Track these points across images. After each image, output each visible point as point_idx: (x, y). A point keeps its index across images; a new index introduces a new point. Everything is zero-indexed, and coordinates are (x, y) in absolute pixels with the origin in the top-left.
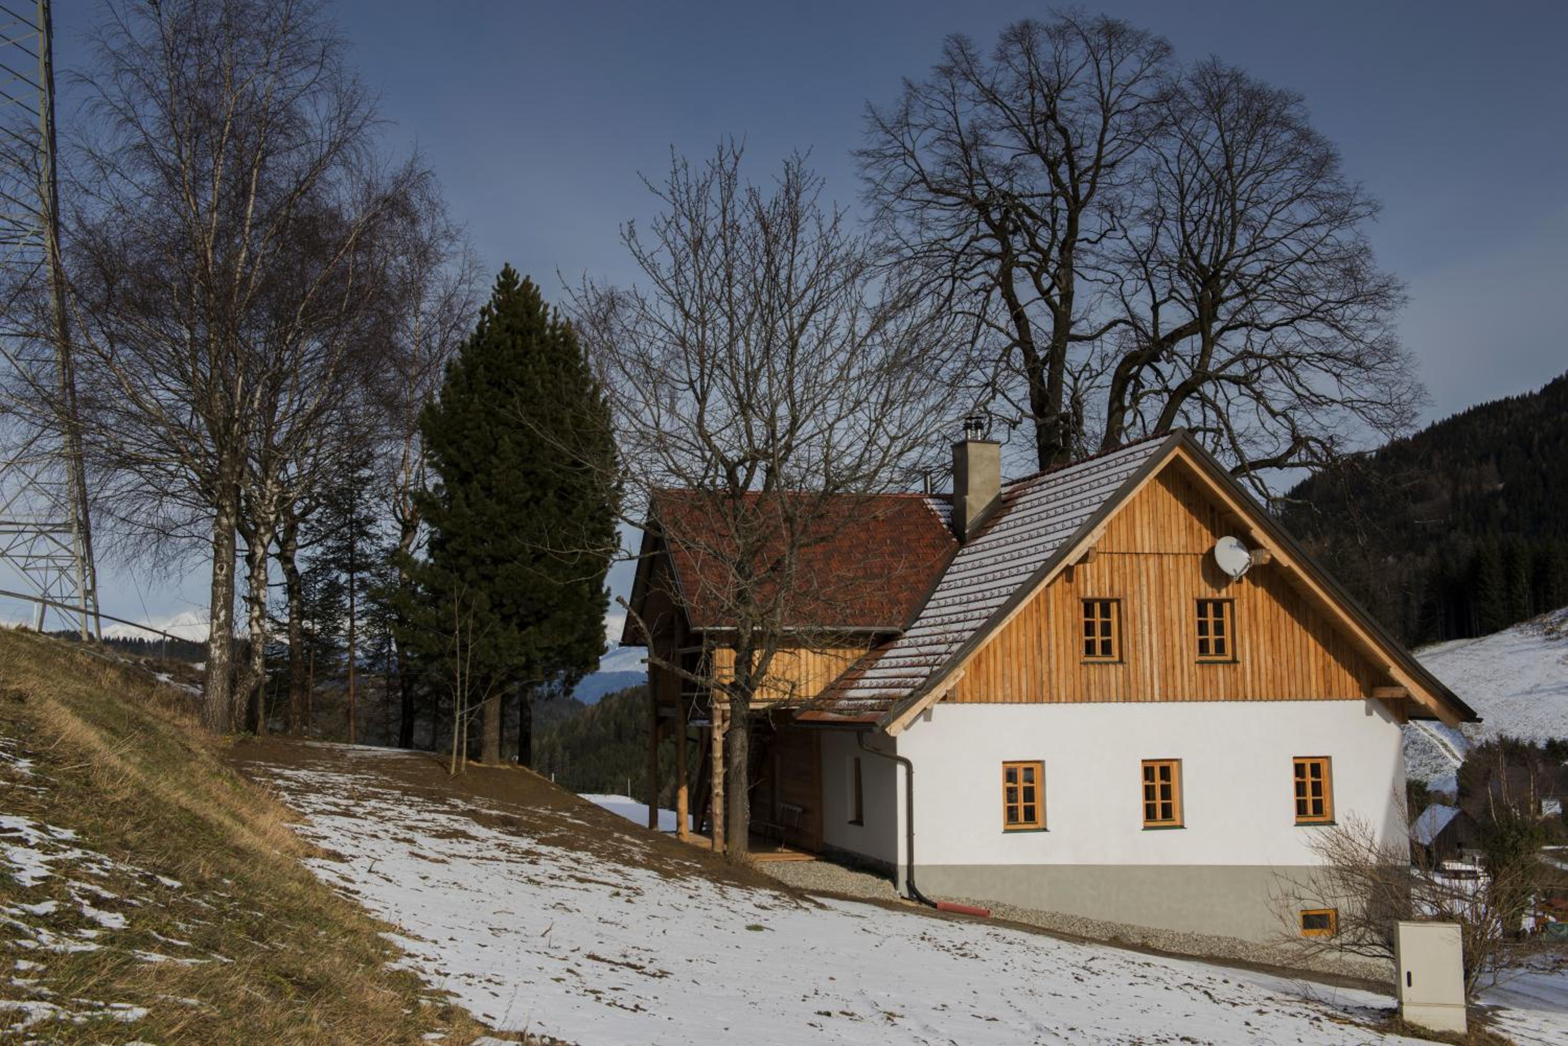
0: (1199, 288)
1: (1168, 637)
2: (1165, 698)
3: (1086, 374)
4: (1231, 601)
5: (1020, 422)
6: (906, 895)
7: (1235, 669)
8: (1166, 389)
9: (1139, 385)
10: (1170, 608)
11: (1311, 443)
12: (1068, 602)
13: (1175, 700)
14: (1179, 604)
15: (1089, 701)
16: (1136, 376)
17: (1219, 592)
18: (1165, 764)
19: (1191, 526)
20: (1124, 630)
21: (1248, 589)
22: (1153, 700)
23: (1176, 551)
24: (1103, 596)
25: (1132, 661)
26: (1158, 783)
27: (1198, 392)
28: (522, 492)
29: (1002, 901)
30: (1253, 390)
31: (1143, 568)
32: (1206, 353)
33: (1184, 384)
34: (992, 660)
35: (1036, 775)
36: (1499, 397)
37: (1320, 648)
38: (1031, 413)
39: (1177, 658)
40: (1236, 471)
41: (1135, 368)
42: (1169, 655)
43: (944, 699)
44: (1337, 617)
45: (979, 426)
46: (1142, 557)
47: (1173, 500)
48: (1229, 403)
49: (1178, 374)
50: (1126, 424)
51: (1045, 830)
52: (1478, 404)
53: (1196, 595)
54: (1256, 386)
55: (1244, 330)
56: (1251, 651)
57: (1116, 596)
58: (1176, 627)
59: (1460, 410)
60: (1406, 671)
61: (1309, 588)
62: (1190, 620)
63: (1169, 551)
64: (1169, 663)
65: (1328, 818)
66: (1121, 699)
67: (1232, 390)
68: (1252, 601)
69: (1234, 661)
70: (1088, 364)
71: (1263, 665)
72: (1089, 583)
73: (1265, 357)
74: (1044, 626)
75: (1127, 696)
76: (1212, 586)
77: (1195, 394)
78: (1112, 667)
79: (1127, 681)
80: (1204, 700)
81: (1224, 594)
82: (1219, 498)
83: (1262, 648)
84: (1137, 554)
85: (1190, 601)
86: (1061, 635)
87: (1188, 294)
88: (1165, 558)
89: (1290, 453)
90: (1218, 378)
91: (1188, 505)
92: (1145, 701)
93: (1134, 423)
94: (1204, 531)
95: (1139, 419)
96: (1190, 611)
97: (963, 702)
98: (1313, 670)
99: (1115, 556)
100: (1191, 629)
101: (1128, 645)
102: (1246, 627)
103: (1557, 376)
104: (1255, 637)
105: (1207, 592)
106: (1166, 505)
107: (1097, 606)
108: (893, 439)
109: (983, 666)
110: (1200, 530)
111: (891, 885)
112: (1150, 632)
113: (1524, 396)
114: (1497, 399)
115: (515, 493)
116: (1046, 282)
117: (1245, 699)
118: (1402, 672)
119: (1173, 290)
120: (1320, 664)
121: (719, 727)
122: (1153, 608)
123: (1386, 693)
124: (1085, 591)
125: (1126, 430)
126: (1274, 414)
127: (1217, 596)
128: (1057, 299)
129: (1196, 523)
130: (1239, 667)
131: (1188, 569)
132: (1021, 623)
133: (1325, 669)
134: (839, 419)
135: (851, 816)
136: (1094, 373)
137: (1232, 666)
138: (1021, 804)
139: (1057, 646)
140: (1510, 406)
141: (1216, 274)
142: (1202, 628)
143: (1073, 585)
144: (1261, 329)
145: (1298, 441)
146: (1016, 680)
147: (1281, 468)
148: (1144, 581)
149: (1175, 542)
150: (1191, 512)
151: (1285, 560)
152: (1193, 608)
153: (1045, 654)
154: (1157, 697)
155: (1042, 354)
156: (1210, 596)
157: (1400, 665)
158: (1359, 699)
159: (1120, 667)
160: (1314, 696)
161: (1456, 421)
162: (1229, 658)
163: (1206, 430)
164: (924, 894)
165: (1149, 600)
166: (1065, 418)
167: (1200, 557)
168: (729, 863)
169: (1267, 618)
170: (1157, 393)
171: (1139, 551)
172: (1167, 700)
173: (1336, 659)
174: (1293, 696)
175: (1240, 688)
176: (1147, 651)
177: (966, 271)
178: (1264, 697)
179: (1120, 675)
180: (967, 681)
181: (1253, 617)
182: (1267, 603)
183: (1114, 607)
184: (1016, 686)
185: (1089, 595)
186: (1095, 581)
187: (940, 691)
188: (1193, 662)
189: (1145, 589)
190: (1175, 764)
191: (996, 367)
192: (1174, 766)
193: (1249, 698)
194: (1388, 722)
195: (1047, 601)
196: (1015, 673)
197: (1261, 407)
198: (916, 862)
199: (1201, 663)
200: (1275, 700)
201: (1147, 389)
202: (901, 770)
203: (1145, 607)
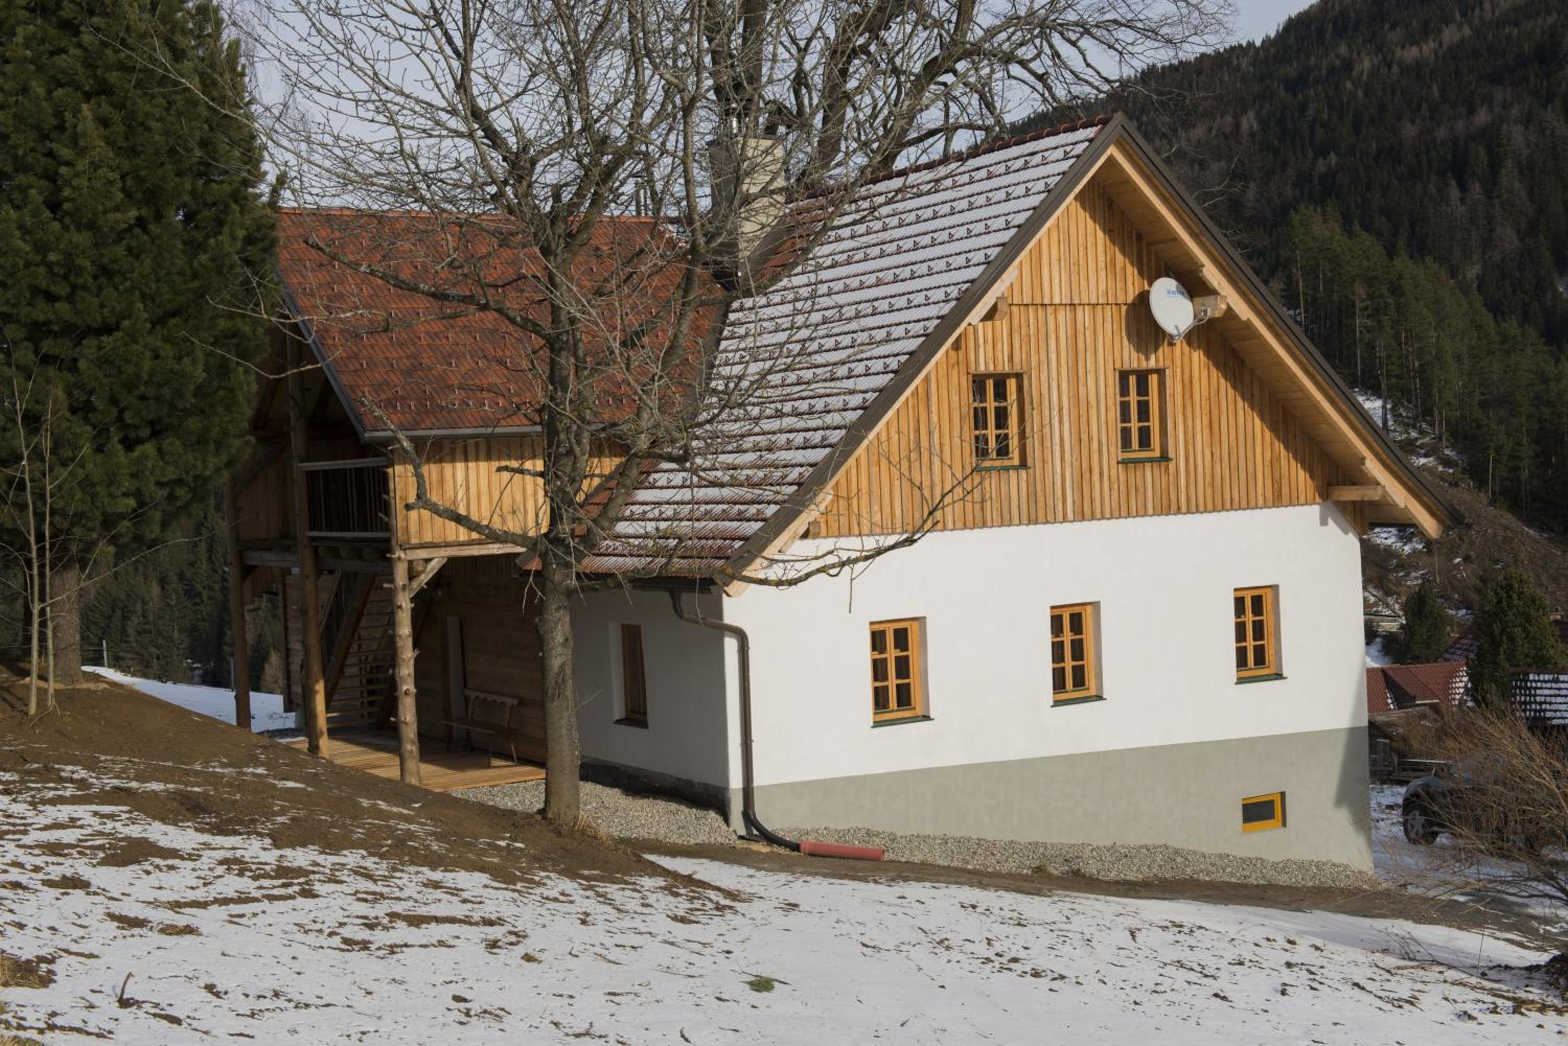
1: (1083, 426)
2: (1081, 517)
4: (1160, 372)
6: (742, 832)
7: (1167, 468)
10: (1086, 384)
12: (955, 380)
13: (1093, 518)
14: (1097, 380)
15: (984, 525)
17: (1147, 359)
18: (1076, 610)
19: (1114, 260)
20: (1026, 420)
21: (1182, 354)
22: (1065, 520)
23: (1094, 301)
24: (1000, 370)
25: (1038, 464)
26: (1067, 637)
28: (117, 209)
29: (875, 828)
31: (1051, 326)
34: (854, 471)
35: (913, 638)
37: (1268, 433)
39: (1095, 457)
42: (1085, 453)
43: (805, 535)
44: (1302, 389)
46: (1050, 310)
47: (1090, 222)
51: (927, 718)
53: (1118, 365)
56: (1186, 442)
57: (1017, 369)
58: (1093, 412)
60: (1384, 464)
61: (1272, 351)
62: (1110, 402)
63: (1085, 301)
64: (1085, 464)
65: (1272, 670)
66: (1025, 521)
68: (1187, 370)
69: (1164, 457)
71: (1200, 463)
72: (981, 350)
74: (923, 418)
75: (1033, 517)
76: (1138, 350)
78: (1012, 473)
79: (1032, 494)
80: (1129, 516)
81: (1152, 364)
83: (1199, 437)
84: (1044, 305)
85: (1110, 373)
86: (946, 430)
88: (1079, 310)
91: (1109, 231)
92: (1055, 522)
94: (1129, 269)
96: (1110, 388)
98: (1259, 467)
99: (1016, 311)
100: (1111, 414)
101: (1033, 443)
102: (1179, 409)
104: (1190, 422)
105: (1133, 359)
106: (1081, 231)
107: (990, 384)
109: (843, 480)
110: (1124, 269)
111: (720, 819)
112: (1061, 422)
115: (105, 213)
117: (1179, 511)
118: (1379, 465)
120: (1268, 456)
121: (404, 588)
122: (1064, 385)
123: (1351, 494)
124: (976, 363)
127: (1144, 365)
129: (1119, 257)
130: (1172, 465)
131: (1108, 325)
133: (1274, 463)
135: (618, 711)
137: (1163, 464)
138: (892, 682)
139: (941, 445)
142: (1124, 412)
143: (961, 353)
146: (886, 500)
148: (1053, 347)
149: (1092, 287)
150: (1113, 241)
151: (1244, 311)
152: (1113, 381)
153: (925, 458)
154: (1070, 515)
156: (1135, 365)
157: (1376, 455)
158: (1314, 503)
159: (1023, 473)
160: (1261, 502)
162: (1157, 454)
164: (769, 827)
165: (1059, 373)
167: (1124, 308)
168: (559, 834)
169: (1205, 393)
171: (1047, 301)
172: (1083, 519)
173: (1287, 448)
174: (1236, 505)
175: (1173, 497)
176: (1057, 448)
178: (1201, 508)
179: (1023, 485)
180: (834, 508)
181: (1188, 395)
182: (1205, 374)
183: (1012, 384)
184: (887, 510)
185: (982, 368)
186: (990, 347)
187: (800, 524)
188: (1114, 462)
189: (1053, 356)
190: (1089, 608)
192: (1088, 612)
193: (1184, 509)
194: (1346, 533)
196: (886, 490)
198: (757, 782)
199: (1125, 462)
200: (1215, 510)
202: (731, 645)
203: (1054, 384)
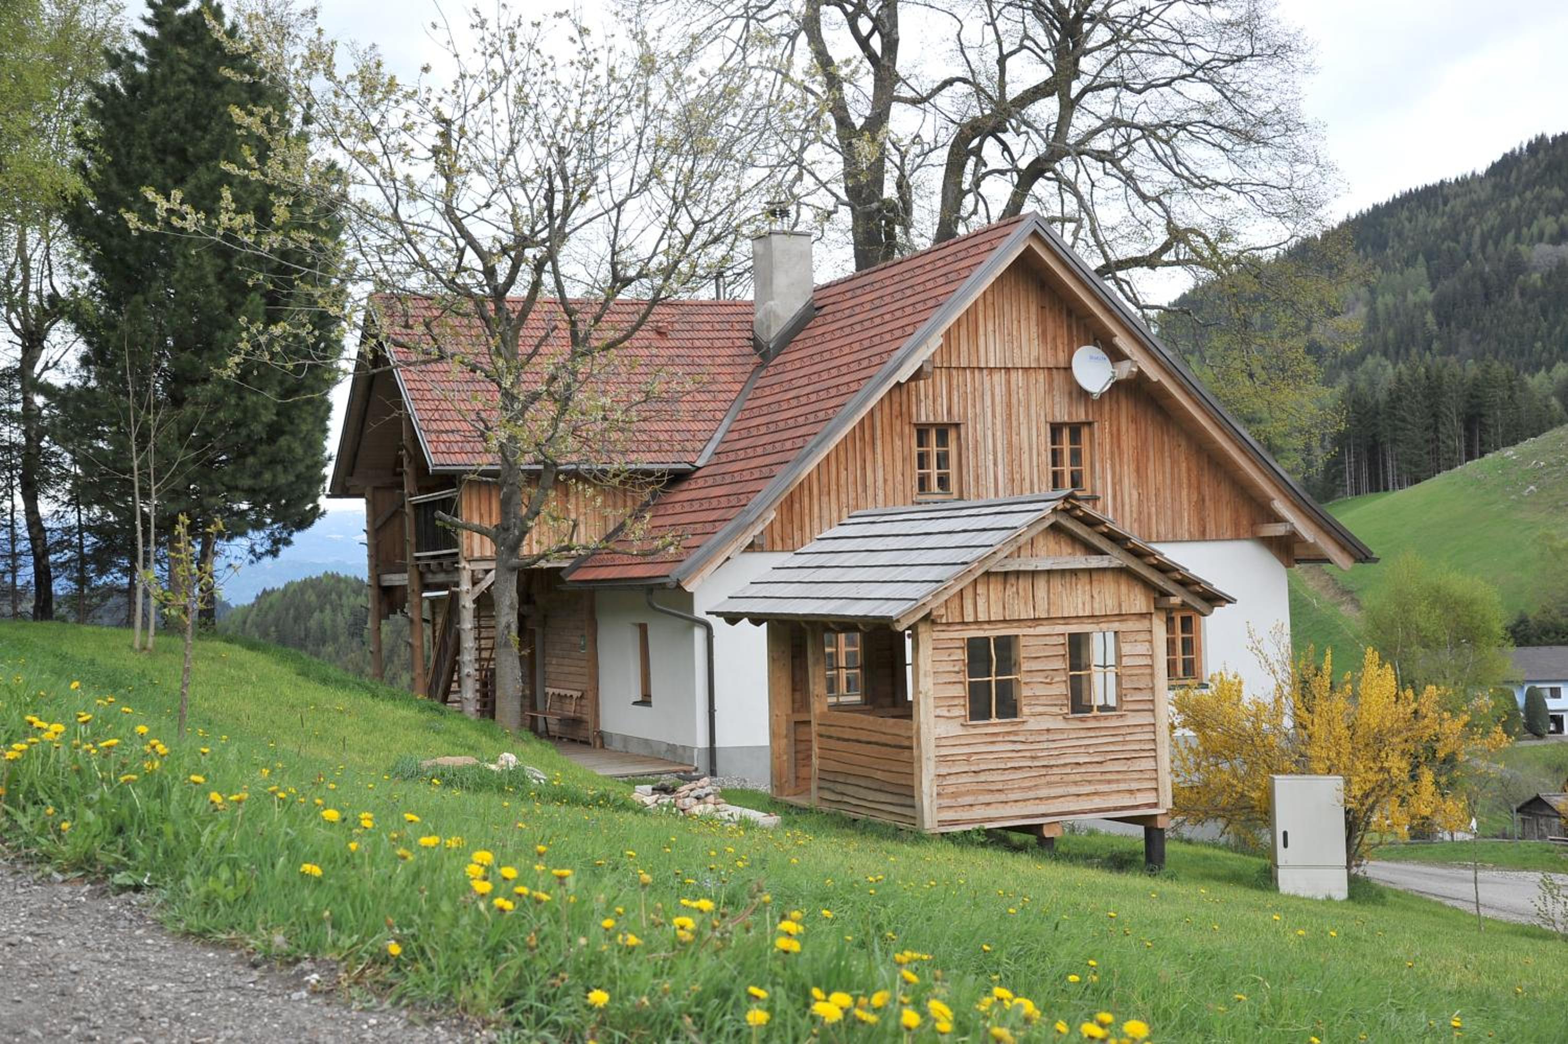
0: (1057, 36)
1: (1016, 468)
3: (916, 149)
4: (1090, 425)
5: (835, 212)
8: (1016, 169)
9: (981, 162)
10: (1019, 434)
11: (1191, 237)
12: (899, 429)
14: (1030, 430)
16: (977, 151)
17: (1077, 414)
19: (1044, 333)
20: (964, 461)
21: (1111, 411)
23: (1026, 365)
24: (939, 420)
27: (1054, 171)
30: (1121, 170)
31: (987, 386)
32: (1064, 121)
33: (1037, 160)
34: (806, 500)
36: (1432, 180)
38: (846, 199)
40: (1101, 272)
41: (975, 142)
43: (751, 548)
45: (785, 213)
46: (986, 373)
48: (1093, 185)
49: (1030, 147)
50: (964, 213)
52: (1406, 189)
53: (1050, 419)
54: (1125, 163)
55: (1111, 92)
56: (1114, 484)
57: (956, 420)
58: (1025, 457)
59: (1383, 198)
60: (1294, 504)
61: (1182, 408)
62: (1042, 449)
63: (1018, 365)
65: (1199, 681)
67: (1095, 168)
68: (1115, 424)
69: (1094, 496)
70: (918, 136)
71: (1127, 501)
72: (923, 405)
73: (1137, 127)
74: (869, 457)
76: (1070, 406)
77: (1049, 174)
81: (1082, 416)
82: (1077, 299)
83: (1126, 481)
84: (980, 369)
85: (1042, 425)
86: (890, 469)
87: (1044, 41)
88: (1014, 374)
89: (1165, 248)
90: (1080, 154)
91: (1041, 308)
93: (975, 212)
94: (1060, 340)
95: (981, 204)
96: (1042, 438)
97: (772, 551)
98: (1185, 505)
99: (954, 372)
100: (1043, 459)
101: (969, 479)
102: (1108, 456)
103: (1508, 151)
104: (1118, 468)
105: (1063, 413)
106: (1015, 308)
107: (933, 433)
108: (697, 225)
109: (797, 506)
110: (1055, 339)
112: (995, 464)
113: (1464, 178)
114: (1430, 183)
116: (865, 25)
118: (1290, 505)
119: (1026, 36)
120: (1194, 498)
121: (468, 592)
122: (999, 434)
123: (1269, 530)
124: (918, 414)
125: (965, 220)
126: (1144, 198)
127: (1074, 419)
128: (878, 51)
129: (1051, 330)
131: (1041, 387)
132: (842, 454)
134: (630, 196)
135: (636, 696)
136: (926, 147)
138: (843, 673)
139: (885, 481)
140: (1446, 190)
141: (1079, 18)
142: (1056, 457)
143: (904, 407)
144: (1132, 90)
145: (1177, 235)
147: (1153, 267)
148: (988, 402)
149: (1025, 355)
150: (1045, 316)
151: (1154, 373)
152: (1046, 432)
153: (870, 492)
155: (859, 122)
156: (1066, 418)
157: (1286, 497)
158: (1238, 539)
160: (1187, 537)
161: (1378, 212)
162: (1088, 492)
163: (1064, 220)
165: (994, 424)
166: (889, 205)
167: (1056, 372)
169: (1133, 441)
170: (1002, 172)
171: (983, 365)
174: (1162, 538)
176: (992, 486)
177: (761, 9)
180: (777, 526)
181: (1115, 445)
182: (1133, 426)
183: (952, 433)
185: (923, 419)
186: (931, 403)
187: (744, 538)
189: (989, 411)
191: (803, 140)
195: (873, 427)
197: (1130, 192)
198: (718, 744)
201: (989, 168)
202: (698, 635)
203: (990, 433)
